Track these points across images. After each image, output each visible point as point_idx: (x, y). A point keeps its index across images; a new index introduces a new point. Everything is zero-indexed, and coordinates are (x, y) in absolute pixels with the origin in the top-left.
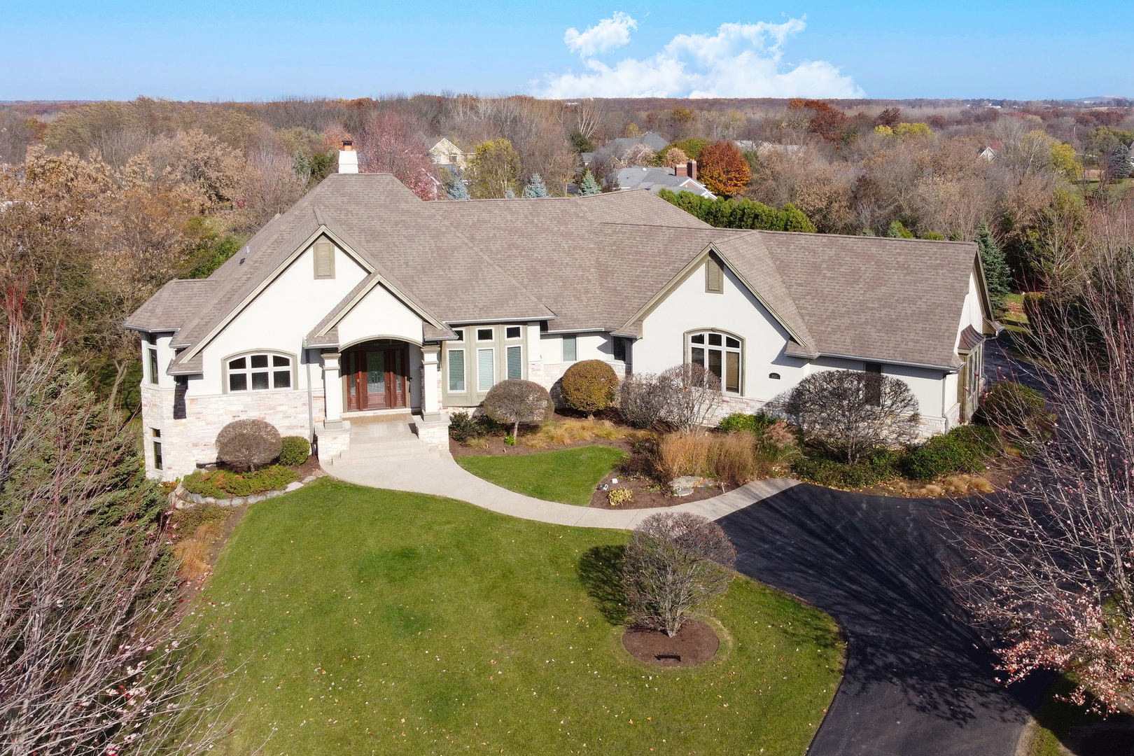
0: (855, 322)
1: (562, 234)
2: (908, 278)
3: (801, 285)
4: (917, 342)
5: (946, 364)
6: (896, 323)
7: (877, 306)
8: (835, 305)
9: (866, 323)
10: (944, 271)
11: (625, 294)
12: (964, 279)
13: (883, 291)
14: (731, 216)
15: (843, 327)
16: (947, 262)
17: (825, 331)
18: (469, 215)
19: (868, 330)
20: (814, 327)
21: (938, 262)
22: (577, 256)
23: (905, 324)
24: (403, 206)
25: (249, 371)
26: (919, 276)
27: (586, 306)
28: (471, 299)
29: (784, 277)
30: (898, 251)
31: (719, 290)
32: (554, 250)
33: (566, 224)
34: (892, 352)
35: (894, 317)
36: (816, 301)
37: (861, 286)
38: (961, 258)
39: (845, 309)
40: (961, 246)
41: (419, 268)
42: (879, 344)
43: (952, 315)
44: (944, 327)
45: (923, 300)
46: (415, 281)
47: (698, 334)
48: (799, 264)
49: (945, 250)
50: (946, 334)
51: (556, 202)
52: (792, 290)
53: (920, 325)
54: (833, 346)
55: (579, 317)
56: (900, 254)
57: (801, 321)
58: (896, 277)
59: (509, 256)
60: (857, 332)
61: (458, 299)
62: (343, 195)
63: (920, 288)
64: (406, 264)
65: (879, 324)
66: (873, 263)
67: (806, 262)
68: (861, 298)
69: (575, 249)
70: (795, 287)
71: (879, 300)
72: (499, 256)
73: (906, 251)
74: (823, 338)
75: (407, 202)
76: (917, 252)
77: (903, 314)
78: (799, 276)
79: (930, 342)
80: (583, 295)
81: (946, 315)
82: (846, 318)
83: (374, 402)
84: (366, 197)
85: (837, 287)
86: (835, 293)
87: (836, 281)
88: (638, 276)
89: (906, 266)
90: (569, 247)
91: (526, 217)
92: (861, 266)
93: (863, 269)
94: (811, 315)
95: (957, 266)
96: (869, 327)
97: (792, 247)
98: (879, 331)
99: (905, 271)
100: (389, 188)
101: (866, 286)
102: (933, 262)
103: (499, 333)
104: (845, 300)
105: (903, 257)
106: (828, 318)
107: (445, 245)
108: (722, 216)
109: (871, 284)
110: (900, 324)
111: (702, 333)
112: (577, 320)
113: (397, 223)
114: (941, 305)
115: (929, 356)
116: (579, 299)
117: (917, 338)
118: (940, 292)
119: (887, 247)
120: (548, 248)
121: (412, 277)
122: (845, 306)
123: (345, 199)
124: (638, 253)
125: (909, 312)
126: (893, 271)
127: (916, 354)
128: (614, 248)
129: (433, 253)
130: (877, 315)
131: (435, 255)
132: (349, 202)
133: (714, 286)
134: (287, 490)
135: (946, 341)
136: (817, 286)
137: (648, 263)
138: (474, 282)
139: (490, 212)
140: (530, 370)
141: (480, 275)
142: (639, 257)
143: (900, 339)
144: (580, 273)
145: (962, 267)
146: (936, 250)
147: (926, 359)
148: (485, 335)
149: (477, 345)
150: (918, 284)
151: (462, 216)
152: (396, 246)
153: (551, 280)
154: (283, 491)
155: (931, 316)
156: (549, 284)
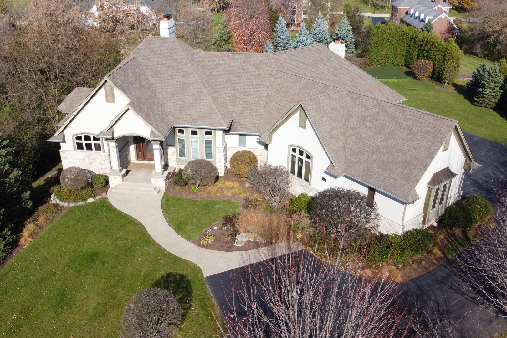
0: (369, 159)
1: (255, 76)
2: (409, 136)
3: (352, 128)
4: (395, 180)
5: (404, 198)
6: (390, 165)
7: (385, 151)
8: (364, 145)
9: (375, 161)
10: (430, 136)
11: (273, 116)
12: (439, 144)
13: (392, 142)
14: (422, 41)
15: (362, 161)
16: (434, 130)
17: (353, 161)
18: (213, 61)
19: (374, 166)
20: (349, 157)
21: (429, 129)
22: (259, 89)
23: (394, 166)
24: (175, 57)
25: (84, 142)
26: (415, 136)
27: (253, 120)
28: (190, 114)
29: (346, 122)
30: (410, 117)
31: (304, 127)
32: (248, 85)
33: (260, 70)
34: (380, 183)
35: (390, 160)
36: (356, 140)
37: (382, 136)
38: (443, 129)
39: (368, 149)
40: (446, 121)
41: (171, 93)
42: (376, 176)
43: (421, 167)
44: (414, 174)
45: (411, 153)
46: (167, 101)
47: (294, 148)
48: (356, 115)
49: (436, 122)
50: (413, 179)
51: (259, 55)
52: (347, 131)
53: (402, 170)
54: (353, 171)
55: (248, 125)
56: (410, 119)
57: (343, 151)
58: (402, 134)
59: (225, 87)
60: (368, 166)
61: (184, 113)
62: (149, 49)
63: (412, 145)
64: (166, 91)
65: (381, 163)
66: (394, 123)
67: (360, 114)
68: (379, 144)
69: (259, 85)
70: (349, 129)
71: (387, 147)
72: (220, 86)
73: (415, 118)
74: (350, 165)
75: (177, 55)
76: (421, 120)
77: (396, 160)
78: (354, 122)
79: (403, 182)
80: (254, 113)
81: (419, 166)
82: (366, 155)
83: (149, 157)
84: (159, 51)
85: (369, 134)
86: (367, 138)
87: (370, 130)
88: (282, 106)
89: (410, 128)
90: (256, 83)
91: (241, 64)
92: (387, 123)
93: (387, 125)
94: (350, 149)
95: (438, 135)
96: (376, 164)
97: (357, 103)
98: (379, 168)
99: (408, 132)
100: (171, 46)
101: (384, 137)
102: (426, 128)
103: (201, 133)
104: (370, 143)
105: (411, 121)
106: (358, 153)
107: (188, 81)
108: (418, 41)
109: (388, 136)
110: (392, 166)
111: (296, 148)
112: (246, 128)
113: (169, 67)
114: (418, 159)
115: (398, 191)
116: (251, 115)
117: (397, 177)
118: (421, 150)
119: (406, 113)
120: (246, 83)
121: (167, 98)
122: (368, 147)
123: (149, 52)
124: (287, 92)
125: (400, 159)
126: (402, 130)
127: (392, 187)
128: (278, 86)
129: (180, 85)
130: (382, 157)
131: (181, 87)
132: (150, 53)
133: (302, 124)
134: (87, 202)
135: (411, 183)
136: (360, 131)
137: (288, 99)
138: (194, 104)
139: (224, 60)
140: (217, 152)
141: (199, 100)
142: (285, 95)
143: (387, 176)
144: (257, 100)
145: (442, 136)
146: (431, 121)
147: (396, 192)
148: (194, 133)
149: (190, 138)
150: (412, 142)
151: (210, 61)
152: (164, 80)
153: (241, 102)
154: (85, 203)
155: (410, 165)
156: (240, 105)
